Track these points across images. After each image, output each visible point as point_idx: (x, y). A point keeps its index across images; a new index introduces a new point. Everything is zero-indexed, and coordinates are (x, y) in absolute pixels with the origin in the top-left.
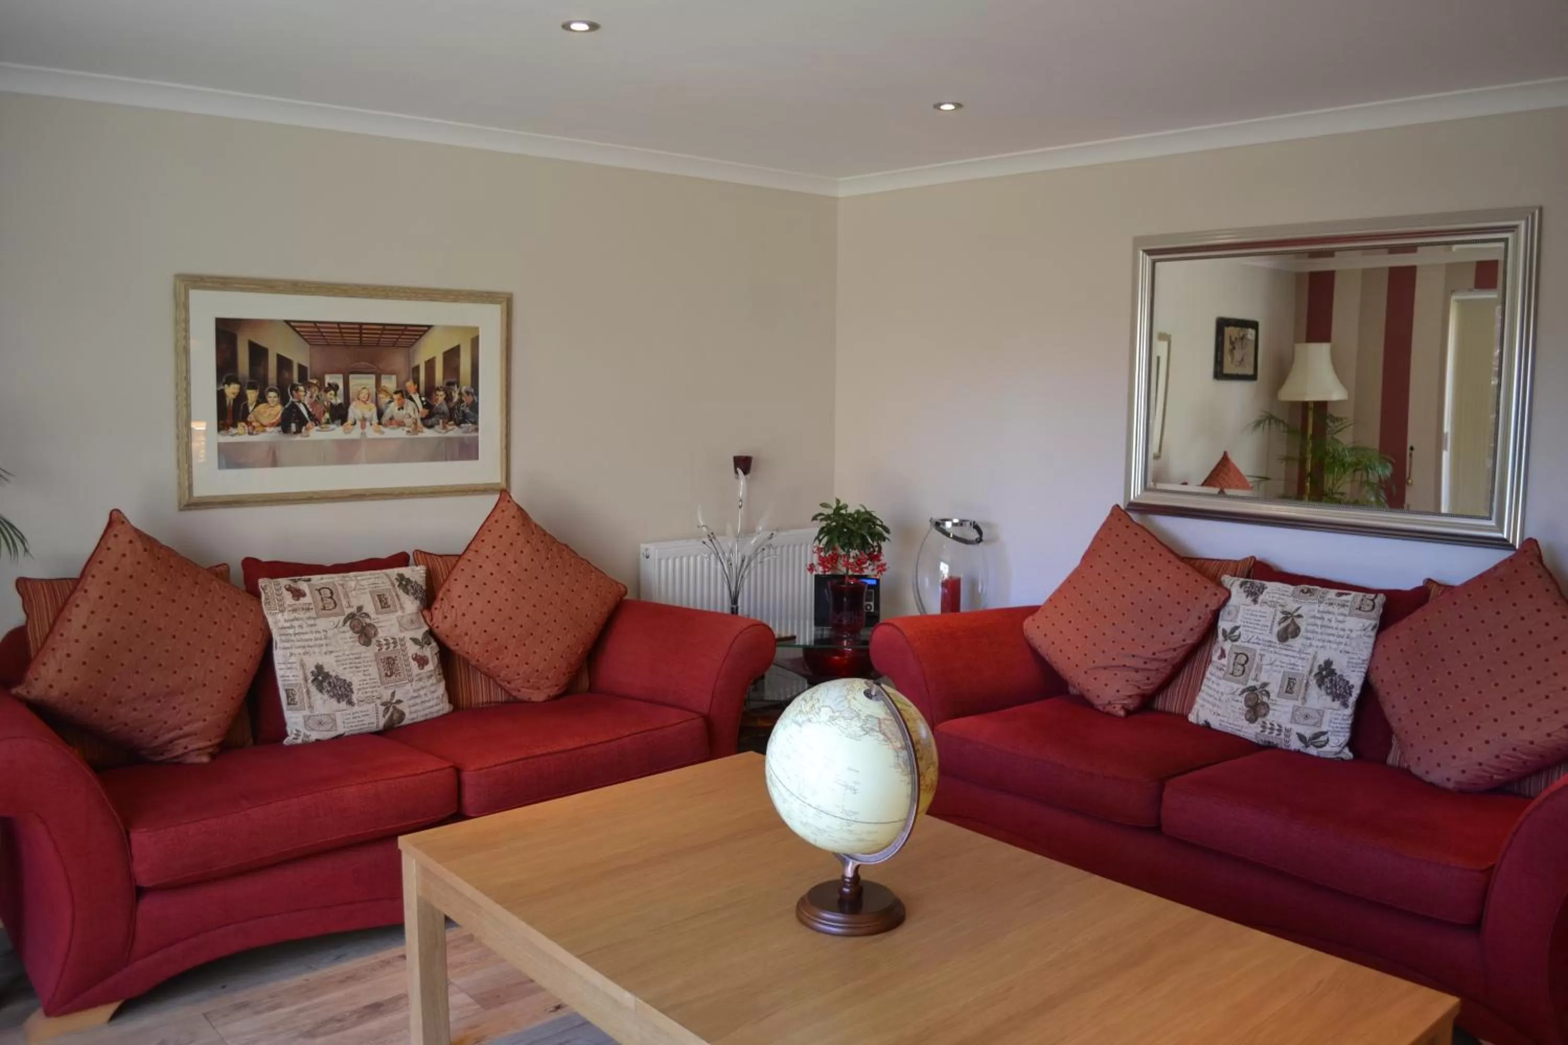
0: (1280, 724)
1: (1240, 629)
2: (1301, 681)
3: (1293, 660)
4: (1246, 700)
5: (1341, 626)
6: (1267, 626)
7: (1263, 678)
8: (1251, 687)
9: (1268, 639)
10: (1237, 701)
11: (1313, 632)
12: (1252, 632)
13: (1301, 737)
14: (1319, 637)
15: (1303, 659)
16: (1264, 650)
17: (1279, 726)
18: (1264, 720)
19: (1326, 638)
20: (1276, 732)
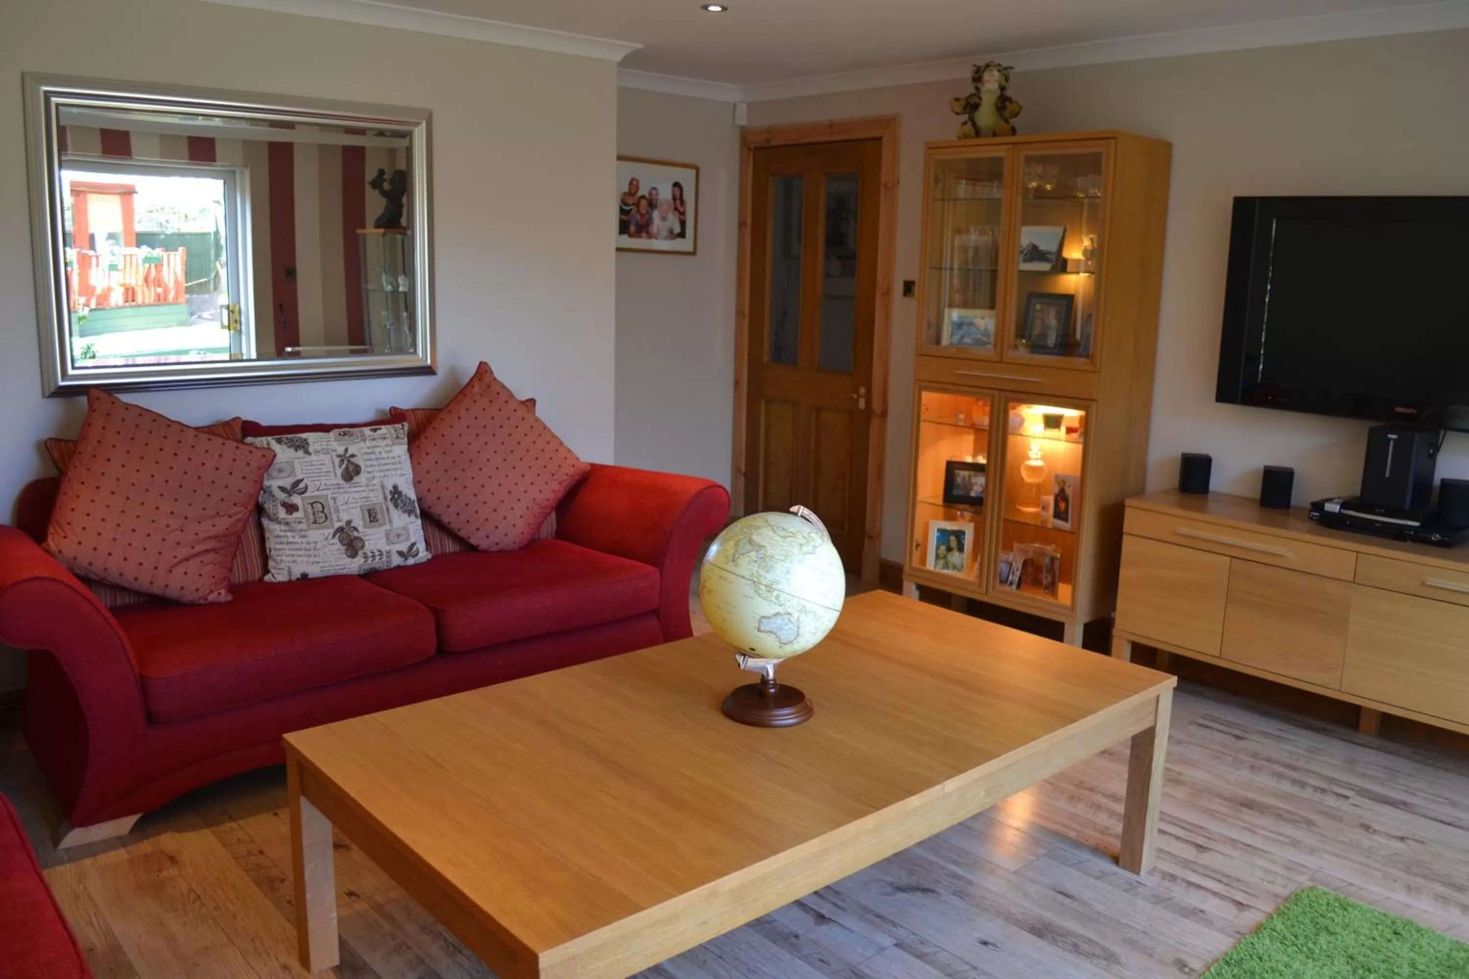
0: (379, 549)
1: (305, 481)
2: (382, 508)
3: (364, 494)
4: (341, 541)
5: (391, 455)
6: (330, 472)
7: (345, 517)
8: (338, 528)
9: (335, 482)
10: (333, 544)
11: (371, 466)
12: (318, 480)
13: (401, 553)
14: (378, 468)
15: (372, 490)
16: (336, 493)
17: (379, 551)
18: (364, 551)
19: (384, 468)
20: (378, 558)
